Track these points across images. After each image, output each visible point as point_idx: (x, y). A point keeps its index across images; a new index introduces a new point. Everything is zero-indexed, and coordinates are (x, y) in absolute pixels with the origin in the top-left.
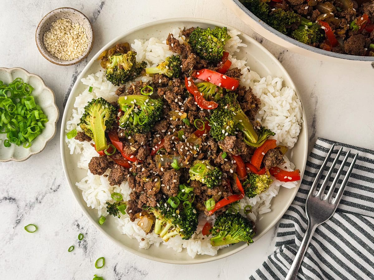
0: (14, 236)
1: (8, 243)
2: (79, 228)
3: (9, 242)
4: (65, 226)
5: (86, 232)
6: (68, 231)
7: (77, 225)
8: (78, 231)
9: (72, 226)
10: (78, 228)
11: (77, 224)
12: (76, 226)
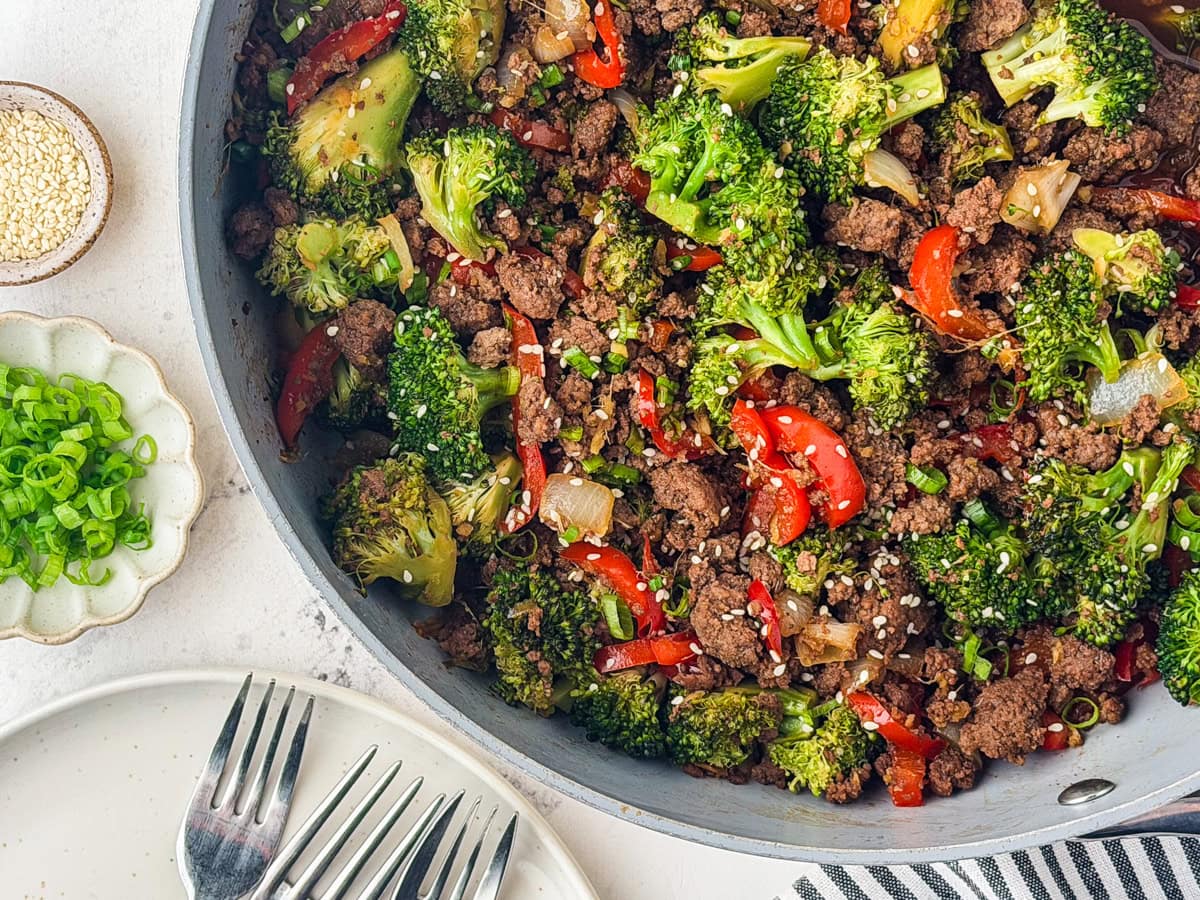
0: (96, 642)
1: (73, 664)
2: (323, 629)
3: (76, 660)
4: (276, 617)
5: (348, 645)
6: (283, 634)
7: (317, 618)
8: (319, 637)
9: (300, 618)
10: (319, 628)
11: (317, 613)
12: (312, 621)
